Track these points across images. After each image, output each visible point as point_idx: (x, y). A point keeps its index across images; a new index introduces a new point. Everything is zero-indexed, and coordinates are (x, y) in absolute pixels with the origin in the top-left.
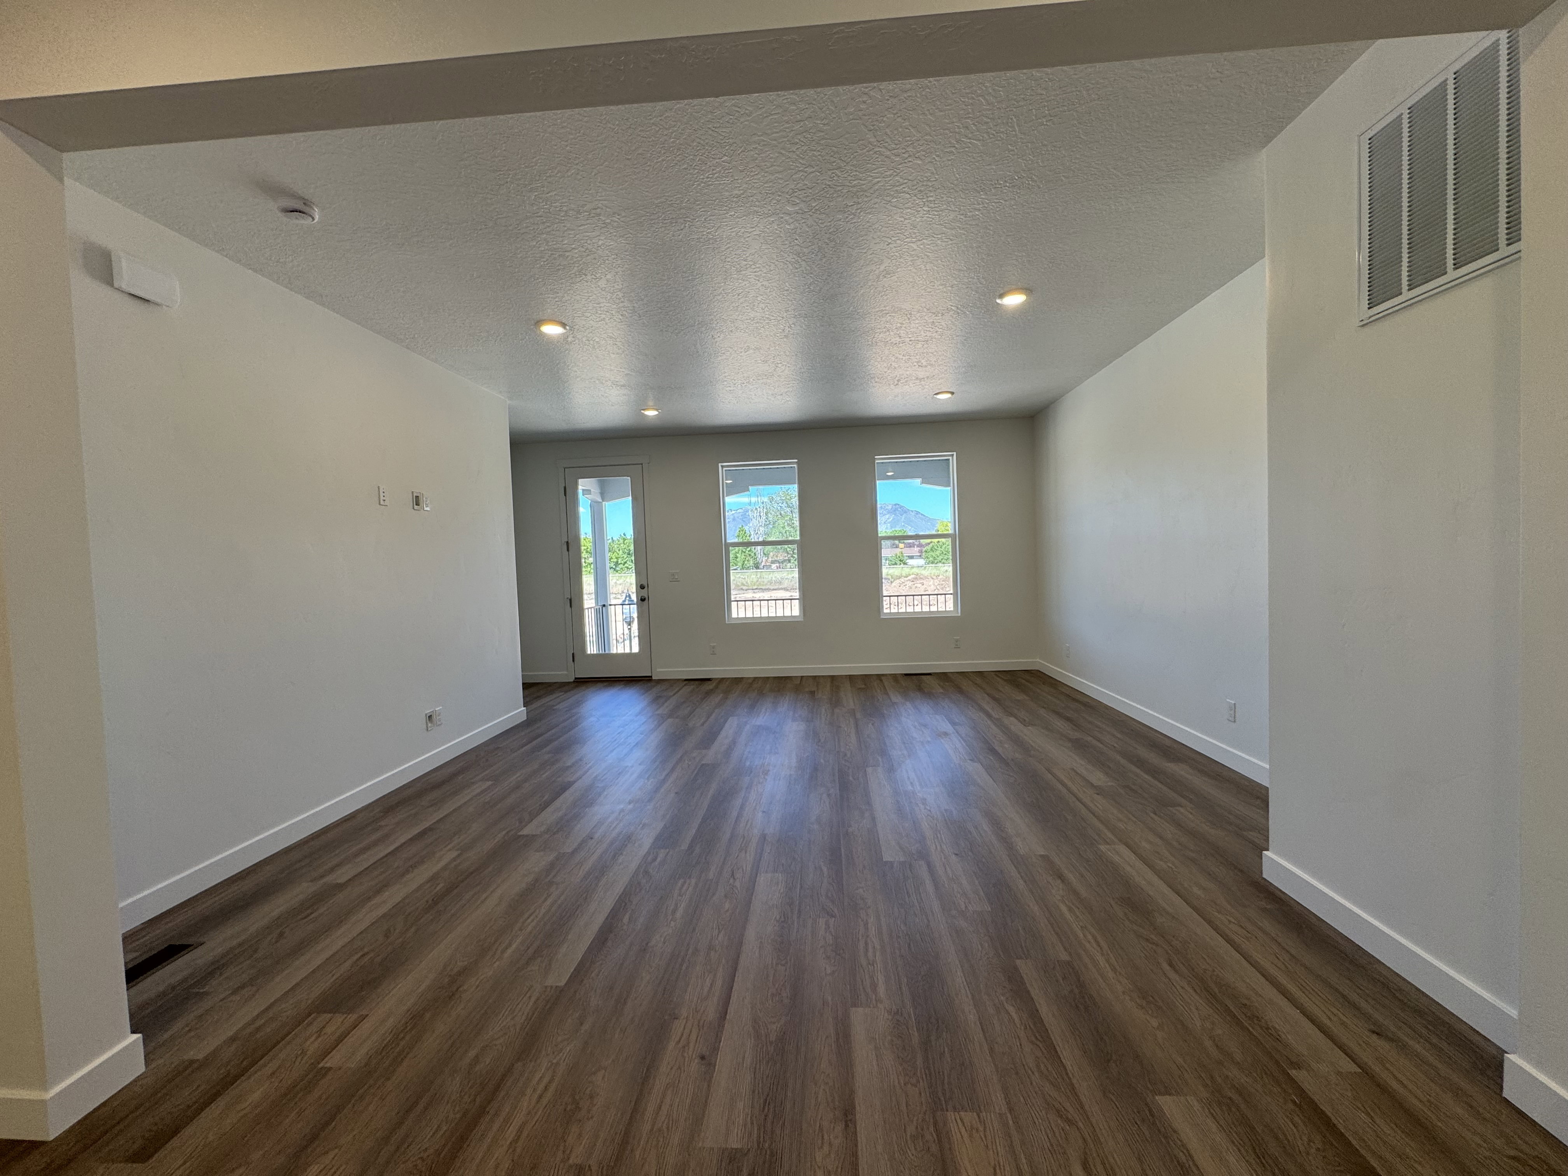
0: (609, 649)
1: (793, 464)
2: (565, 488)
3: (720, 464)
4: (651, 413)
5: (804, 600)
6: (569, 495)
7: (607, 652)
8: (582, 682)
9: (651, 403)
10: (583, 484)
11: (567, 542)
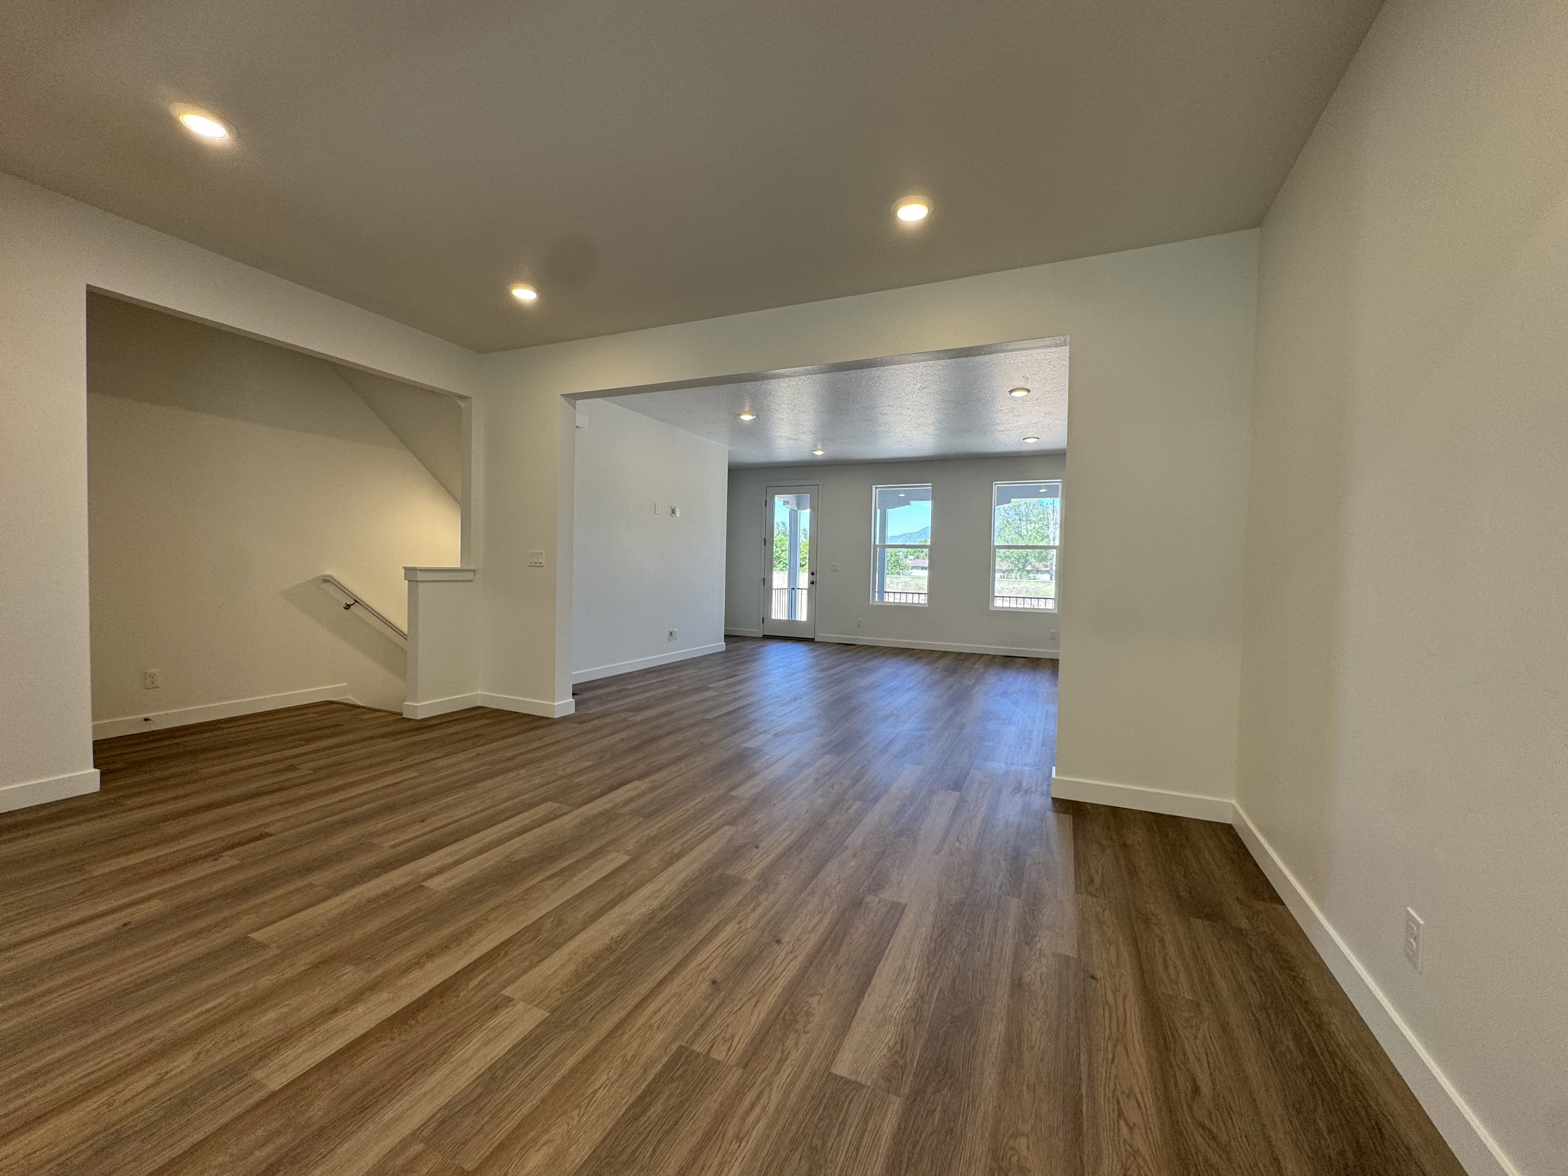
0: (795, 617)
1: (929, 486)
2: (766, 501)
3: (874, 487)
4: (819, 453)
5: (930, 594)
6: (768, 506)
7: (793, 619)
8: (767, 638)
9: (819, 447)
10: (779, 500)
11: (765, 540)
